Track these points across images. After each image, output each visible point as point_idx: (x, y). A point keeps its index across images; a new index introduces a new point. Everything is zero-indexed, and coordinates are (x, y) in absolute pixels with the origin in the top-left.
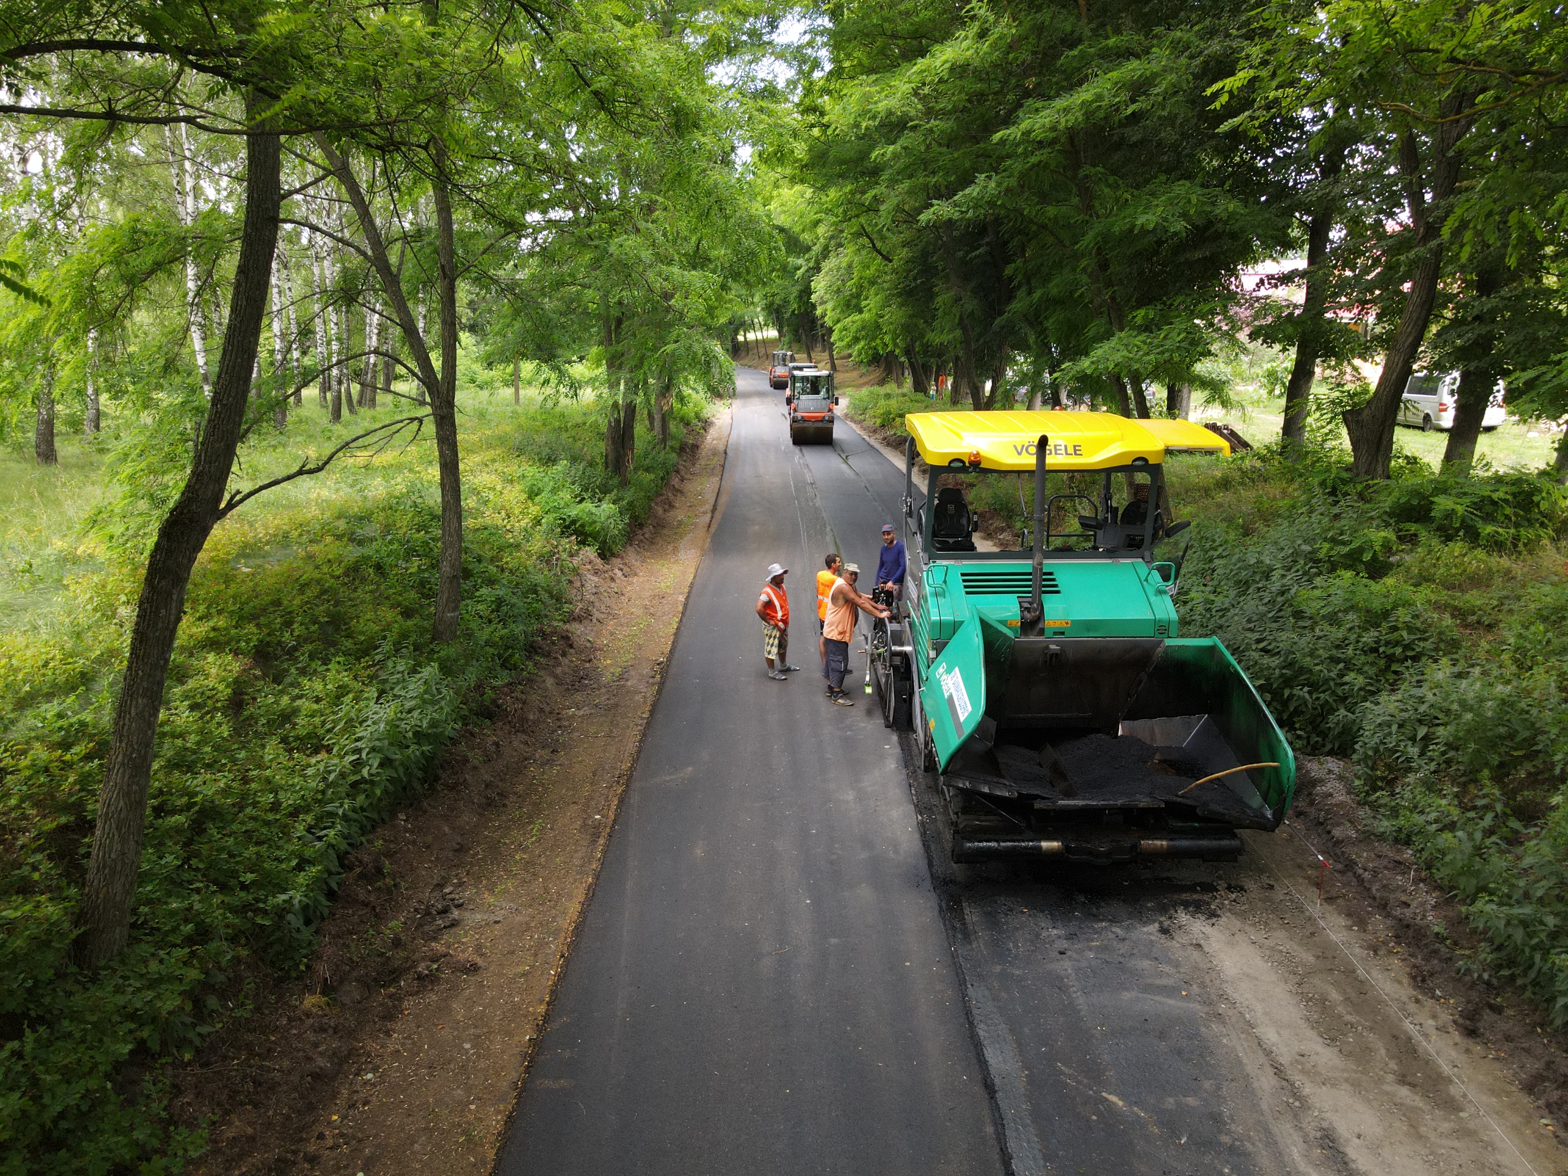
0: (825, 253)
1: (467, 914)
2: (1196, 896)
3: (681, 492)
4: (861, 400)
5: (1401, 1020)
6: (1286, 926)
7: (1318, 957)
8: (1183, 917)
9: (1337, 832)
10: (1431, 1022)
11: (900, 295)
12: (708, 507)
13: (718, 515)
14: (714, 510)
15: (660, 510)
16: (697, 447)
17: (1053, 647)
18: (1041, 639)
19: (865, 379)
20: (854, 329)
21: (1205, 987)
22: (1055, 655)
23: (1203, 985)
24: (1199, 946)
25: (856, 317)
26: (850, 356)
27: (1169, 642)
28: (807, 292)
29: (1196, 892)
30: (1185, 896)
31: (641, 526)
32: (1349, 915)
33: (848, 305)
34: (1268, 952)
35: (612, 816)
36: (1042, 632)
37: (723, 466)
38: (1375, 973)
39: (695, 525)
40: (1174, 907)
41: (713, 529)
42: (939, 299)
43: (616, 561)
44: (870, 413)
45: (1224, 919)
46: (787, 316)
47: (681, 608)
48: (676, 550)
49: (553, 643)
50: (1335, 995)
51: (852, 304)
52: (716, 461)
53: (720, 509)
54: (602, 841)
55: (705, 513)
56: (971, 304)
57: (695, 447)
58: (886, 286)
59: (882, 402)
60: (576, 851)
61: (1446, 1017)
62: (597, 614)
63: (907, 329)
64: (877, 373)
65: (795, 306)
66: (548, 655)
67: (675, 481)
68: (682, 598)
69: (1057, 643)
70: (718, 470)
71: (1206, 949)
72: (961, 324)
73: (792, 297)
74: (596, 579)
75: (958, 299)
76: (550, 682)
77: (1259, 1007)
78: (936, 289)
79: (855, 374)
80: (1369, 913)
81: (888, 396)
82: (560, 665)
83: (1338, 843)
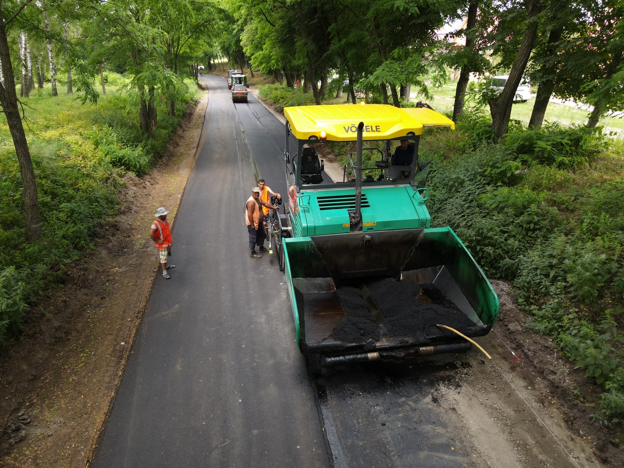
0: (245, 23)
1: (32, 430)
2: (447, 373)
3: (183, 137)
4: (265, 91)
5: (567, 456)
6: (496, 391)
7: (516, 411)
8: (443, 389)
9: (512, 326)
10: (582, 455)
11: (279, 42)
12: (195, 145)
13: (199, 150)
14: (197, 147)
15: (172, 148)
16: (192, 114)
17: (367, 236)
18: (361, 232)
19: (266, 81)
20: (260, 58)
21: (463, 441)
22: (368, 241)
23: (461, 441)
24: (454, 409)
25: (261, 52)
26: (259, 70)
27: (426, 231)
28: (239, 41)
29: (446, 370)
30: (442, 373)
31: (161, 157)
32: (524, 378)
33: (257, 47)
34: (490, 410)
35: (131, 341)
36: (361, 229)
37: (203, 123)
38: (546, 420)
39: (188, 154)
40: (437, 381)
41: (196, 157)
42: (297, 44)
43: (147, 177)
44: (268, 96)
45: (464, 388)
46: (231, 52)
47: (179, 202)
48: (178, 169)
49: (107, 230)
50: (531, 441)
51: (258, 47)
52: (200, 121)
53: (201, 146)
54: (123, 362)
55: (193, 148)
56: (312, 47)
57: (191, 114)
58: (273, 38)
59: (274, 92)
60: (107, 371)
61: (589, 450)
62: (134, 208)
63: (283, 58)
64: (271, 78)
65: (234, 47)
66: (103, 237)
67: (180, 132)
68: (180, 196)
69: (369, 234)
70: (201, 126)
71: (459, 412)
72: (307, 56)
73: (233, 43)
74: (135, 188)
75: (306, 44)
76: (104, 253)
77: (493, 454)
78: (295, 40)
79: (262, 78)
80: (534, 376)
81: (276, 89)
82: (111, 242)
83: (512, 332)
